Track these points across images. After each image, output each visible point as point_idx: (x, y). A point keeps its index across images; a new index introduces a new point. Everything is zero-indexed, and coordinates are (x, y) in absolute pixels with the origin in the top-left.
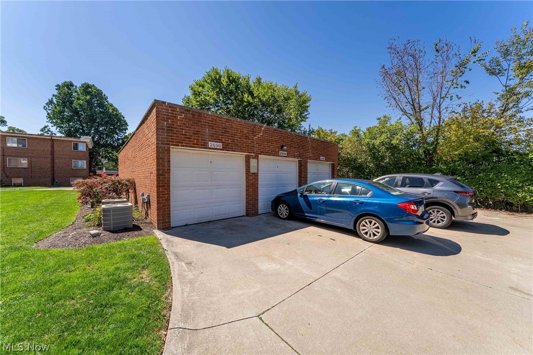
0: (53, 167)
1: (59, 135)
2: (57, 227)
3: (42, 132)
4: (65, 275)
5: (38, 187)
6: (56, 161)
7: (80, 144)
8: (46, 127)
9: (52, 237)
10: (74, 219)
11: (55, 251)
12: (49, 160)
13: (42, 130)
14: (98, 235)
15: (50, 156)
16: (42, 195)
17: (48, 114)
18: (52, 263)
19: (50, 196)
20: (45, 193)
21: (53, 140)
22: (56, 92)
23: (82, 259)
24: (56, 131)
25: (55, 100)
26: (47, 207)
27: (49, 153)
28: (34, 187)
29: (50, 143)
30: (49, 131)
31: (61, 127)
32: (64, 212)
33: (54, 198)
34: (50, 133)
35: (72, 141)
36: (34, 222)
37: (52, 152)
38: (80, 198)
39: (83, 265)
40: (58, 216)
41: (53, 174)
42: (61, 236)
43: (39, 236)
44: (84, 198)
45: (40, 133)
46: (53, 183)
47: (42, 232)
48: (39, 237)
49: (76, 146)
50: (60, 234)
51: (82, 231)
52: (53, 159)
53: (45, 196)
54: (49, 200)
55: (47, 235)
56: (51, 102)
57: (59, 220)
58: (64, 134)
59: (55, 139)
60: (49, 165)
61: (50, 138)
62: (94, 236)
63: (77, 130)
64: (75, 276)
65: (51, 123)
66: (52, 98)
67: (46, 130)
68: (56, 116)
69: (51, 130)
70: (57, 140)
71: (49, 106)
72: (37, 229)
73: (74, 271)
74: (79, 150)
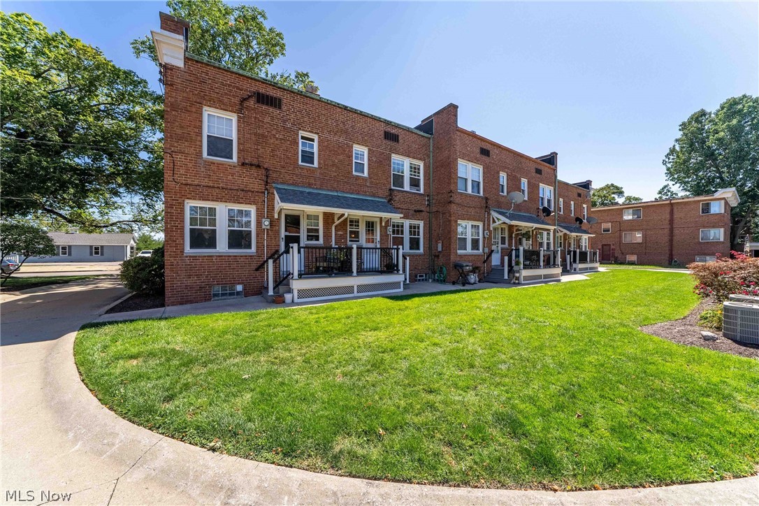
0: (671, 240)
1: (682, 194)
2: (664, 317)
3: (660, 195)
4: (660, 361)
5: (652, 267)
6: (676, 232)
7: (712, 203)
8: (665, 187)
9: (656, 326)
10: (687, 313)
11: (655, 338)
12: (667, 231)
13: (660, 193)
14: (713, 339)
15: (668, 227)
16: (655, 277)
17: (668, 169)
18: (651, 347)
19: (664, 280)
20: (658, 275)
21: (671, 204)
22: (679, 135)
23: (682, 355)
24: (678, 190)
25: (677, 148)
26: (657, 292)
27: (667, 222)
28: (647, 267)
29: (668, 210)
30: (669, 191)
31: (686, 183)
32: (675, 302)
33: (667, 283)
34: (669, 194)
35: (699, 201)
36: (641, 306)
37: (671, 221)
38: (697, 287)
39: (682, 361)
40: (668, 305)
41: (671, 250)
42: (666, 327)
43: (644, 320)
44: (702, 288)
45: (658, 196)
46: (671, 263)
47: (647, 318)
48: (645, 322)
49: (706, 208)
50: (666, 325)
51: (692, 328)
52: (671, 230)
53: (658, 278)
54: (661, 285)
55: (652, 322)
56: (672, 151)
57: (669, 310)
58: (689, 191)
59: (675, 203)
60: (666, 239)
61: (668, 202)
62: (706, 338)
63: (710, 181)
64: (669, 367)
65: (672, 180)
66: (674, 146)
67: (665, 191)
68: (679, 168)
69: (671, 190)
70: (678, 203)
71: (669, 159)
72: (643, 313)
73: (669, 362)
74: (712, 213)
